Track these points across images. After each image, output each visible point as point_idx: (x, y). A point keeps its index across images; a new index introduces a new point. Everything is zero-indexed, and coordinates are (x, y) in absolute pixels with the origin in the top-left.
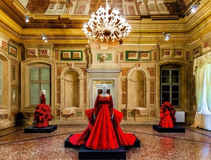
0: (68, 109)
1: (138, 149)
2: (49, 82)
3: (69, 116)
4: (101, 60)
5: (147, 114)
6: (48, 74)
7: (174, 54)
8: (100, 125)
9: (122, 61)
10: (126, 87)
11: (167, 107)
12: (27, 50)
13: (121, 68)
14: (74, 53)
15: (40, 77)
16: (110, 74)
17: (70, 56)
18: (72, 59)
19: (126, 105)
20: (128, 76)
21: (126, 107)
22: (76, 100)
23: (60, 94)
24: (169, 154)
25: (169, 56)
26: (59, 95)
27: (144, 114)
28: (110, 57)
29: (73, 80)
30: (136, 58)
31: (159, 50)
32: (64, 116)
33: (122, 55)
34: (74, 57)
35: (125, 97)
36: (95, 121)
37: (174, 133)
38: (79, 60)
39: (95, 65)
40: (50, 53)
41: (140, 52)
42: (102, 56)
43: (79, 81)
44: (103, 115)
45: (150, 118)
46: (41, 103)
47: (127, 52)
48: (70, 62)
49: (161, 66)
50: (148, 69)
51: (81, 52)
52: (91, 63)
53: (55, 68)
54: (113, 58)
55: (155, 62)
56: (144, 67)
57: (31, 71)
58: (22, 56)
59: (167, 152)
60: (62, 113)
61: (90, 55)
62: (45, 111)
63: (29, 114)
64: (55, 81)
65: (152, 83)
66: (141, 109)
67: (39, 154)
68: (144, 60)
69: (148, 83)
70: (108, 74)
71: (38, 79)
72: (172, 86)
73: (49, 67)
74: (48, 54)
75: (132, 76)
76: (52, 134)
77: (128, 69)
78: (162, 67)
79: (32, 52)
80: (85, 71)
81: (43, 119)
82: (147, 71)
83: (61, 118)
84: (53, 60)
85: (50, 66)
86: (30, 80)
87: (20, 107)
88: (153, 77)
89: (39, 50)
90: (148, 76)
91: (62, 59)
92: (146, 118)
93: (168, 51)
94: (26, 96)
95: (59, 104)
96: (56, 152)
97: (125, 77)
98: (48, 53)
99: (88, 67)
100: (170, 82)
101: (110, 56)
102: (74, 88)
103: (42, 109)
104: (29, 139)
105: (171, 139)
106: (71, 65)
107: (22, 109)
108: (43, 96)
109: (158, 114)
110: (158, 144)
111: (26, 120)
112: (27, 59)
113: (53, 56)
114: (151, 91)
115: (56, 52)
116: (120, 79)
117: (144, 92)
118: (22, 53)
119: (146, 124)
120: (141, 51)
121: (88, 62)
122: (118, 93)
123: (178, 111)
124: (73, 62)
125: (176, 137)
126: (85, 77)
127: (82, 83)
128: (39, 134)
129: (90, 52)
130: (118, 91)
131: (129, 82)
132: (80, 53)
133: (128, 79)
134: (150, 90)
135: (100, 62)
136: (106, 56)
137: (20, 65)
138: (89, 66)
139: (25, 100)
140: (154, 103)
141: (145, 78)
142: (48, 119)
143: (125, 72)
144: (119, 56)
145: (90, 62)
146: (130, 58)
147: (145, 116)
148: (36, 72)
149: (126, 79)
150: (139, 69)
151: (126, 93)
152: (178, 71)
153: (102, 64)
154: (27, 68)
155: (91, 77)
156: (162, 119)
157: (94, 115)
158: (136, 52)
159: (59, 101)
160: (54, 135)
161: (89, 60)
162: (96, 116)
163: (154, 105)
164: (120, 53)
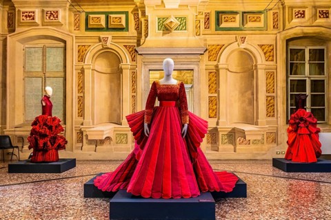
0: (100, 128)
1: (242, 201)
2: (62, 74)
3: (102, 142)
4: (166, 29)
5: (259, 138)
6: (60, 59)
7: (314, 17)
8: (157, 145)
9: (208, 31)
10: (217, 83)
11: (301, 119)
12: (19, 11)
13: (205, 45)
14: (112, 16)
15: (44, 66)
16: (184, 57)
17: (103, 23)
18: (108, 29)
19: (216, 119)
20: (221, 62)
21: (218, 124)
22: (115, 110)
23: (83, 97)
24: (312, 210)
25: (303, 20)
26: (81, 100)
27: (254, 138)
28: (183, 23)
29: (109, 70)
30: (237, 24)
31: (284, 8)
32: (91, 142)
33: (208, 20)
34: (112, 24)
35: (214, 103)
36: (147, 138)
37: (318, 174)
38: (122, 29)
39: (154, 39)
40: (64, 18)
41: (244, 13)
42: (168, 22)
43: (122, 72)
44: (165, 124)
45: (266, 146)
46: (44, 113)
47: (218, 13)
48: (103, 35)
49: (288, 41)
50: (261, 46)
51: (126, 13)
52: (146, 37)
53: (73, 47)
54: (191, 25)
55: (276, 32)
56: (253, 43)
57: (27, 54)
58: (9, 25)
59: (307, 206)
60: (87, 136)
61: (143, 20)
62: (50, 128)
63: (21, 139)
64: (74, 72)
65: (271, 75)
66: (247, 128)
67: (28, 209)
68: (252, 29)
69: (262, 75)
70: (179, 56)
71: (40, 70)
72: (311, 81)
73: (62, 44)
74: (60, 19)
75: (229, 60)
76: (63, 174)
77: (221, 47)
78: (290, 43)
79: (30, 16)
80: (134, 52)
81: (45, 144)
82: (260, 50)
83: (86, 146)
84: (70, 31)
85: (65, 42)
86: (24, 71)
87: (5, 124)
88: (271, 63)
89: (43, 11)
90: (261, 60)
91: (87, 29)
92: (259, 146)
93: (301, 10)
94: (17, 103)
95: (81, 119)
96: (64, 206)
97: (215, 63)
98: (60, 16)
99: (139, 45)
100: (307, 73)
101: (183, 20)
102: (111, 86)
103: (45, 124)
104: (16, 182)
105: (313, 183)
106: (106, 40)
107: (8, 129)
108: (47, 98)
109: (284, 137)
110: (284, 191)
111: (16, 150)
112: (18, 30)
113: (70, 24)
114: (268, 91)
115: (75, 15)
116: (204, 67)
117: (253, 94)
118: (9, 18)
119: (259, 158)
120: (247, 10)
121: (140, 33)
122: (200, 96)
123: (324, 131)
124: (109, 35)
125: (323, 179)
126: (134, 63)
127: (127, 75)
128: (38, 174)
129: (144, 13)
130: (200, 92)
131: (222, 73)
132: (123, 16)
133: (220, 66)
134: (265, 89)
135: (164, 34)
136: (176, 22)
137: (5, 41)
138: (142, 41)
139: (13, 110)
140: (273, 116)
141: (256, 66)
142: (56, 145)
143: (214, 52)
144: (202, 21)
145: (143, 34)
146: (223, 25)
147: (255, 142)
148: (37, 55)
149: (217, 66)
150: (243, 46)
151: (216, 95)
152: (323, 50)
153: (167, 38)
154: (20, 47)
155: (145, 64)
156: (291, 145)
157: (146, 125)
158: (236, 13)
159: (81, 113)
160: (68, 176)
161: (142, 30)
162: (149, 126)
163: (275, 119)
164: (204, 16)
